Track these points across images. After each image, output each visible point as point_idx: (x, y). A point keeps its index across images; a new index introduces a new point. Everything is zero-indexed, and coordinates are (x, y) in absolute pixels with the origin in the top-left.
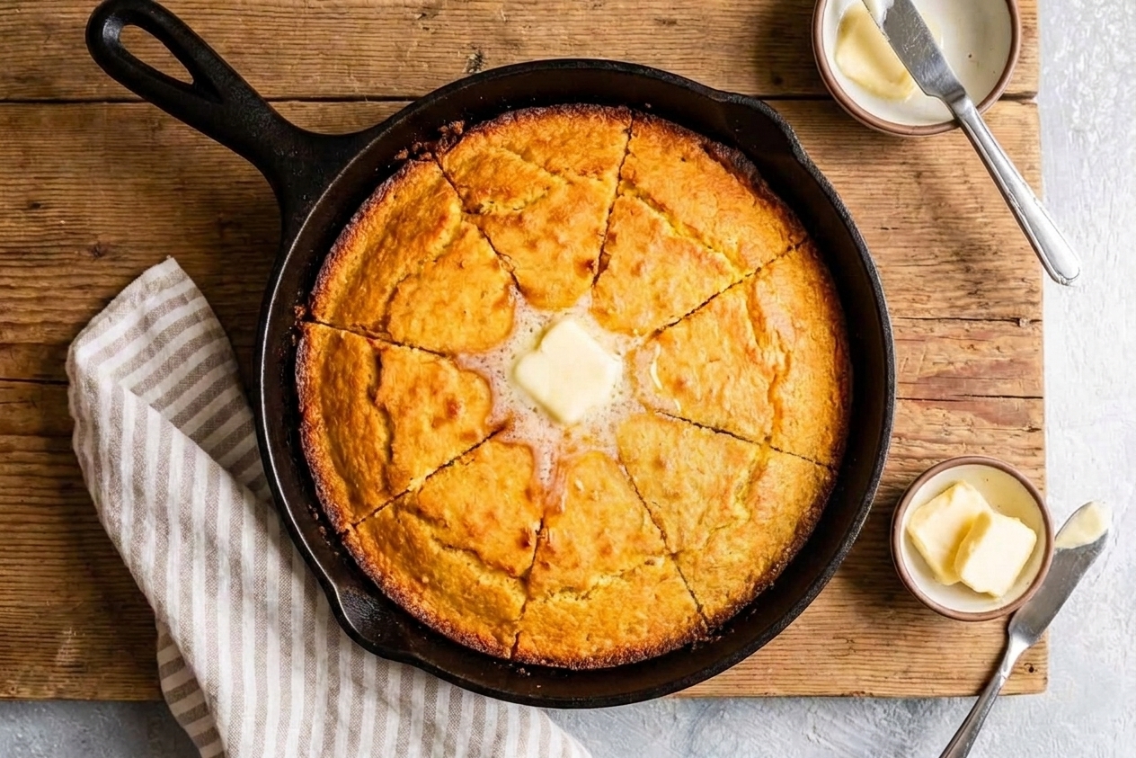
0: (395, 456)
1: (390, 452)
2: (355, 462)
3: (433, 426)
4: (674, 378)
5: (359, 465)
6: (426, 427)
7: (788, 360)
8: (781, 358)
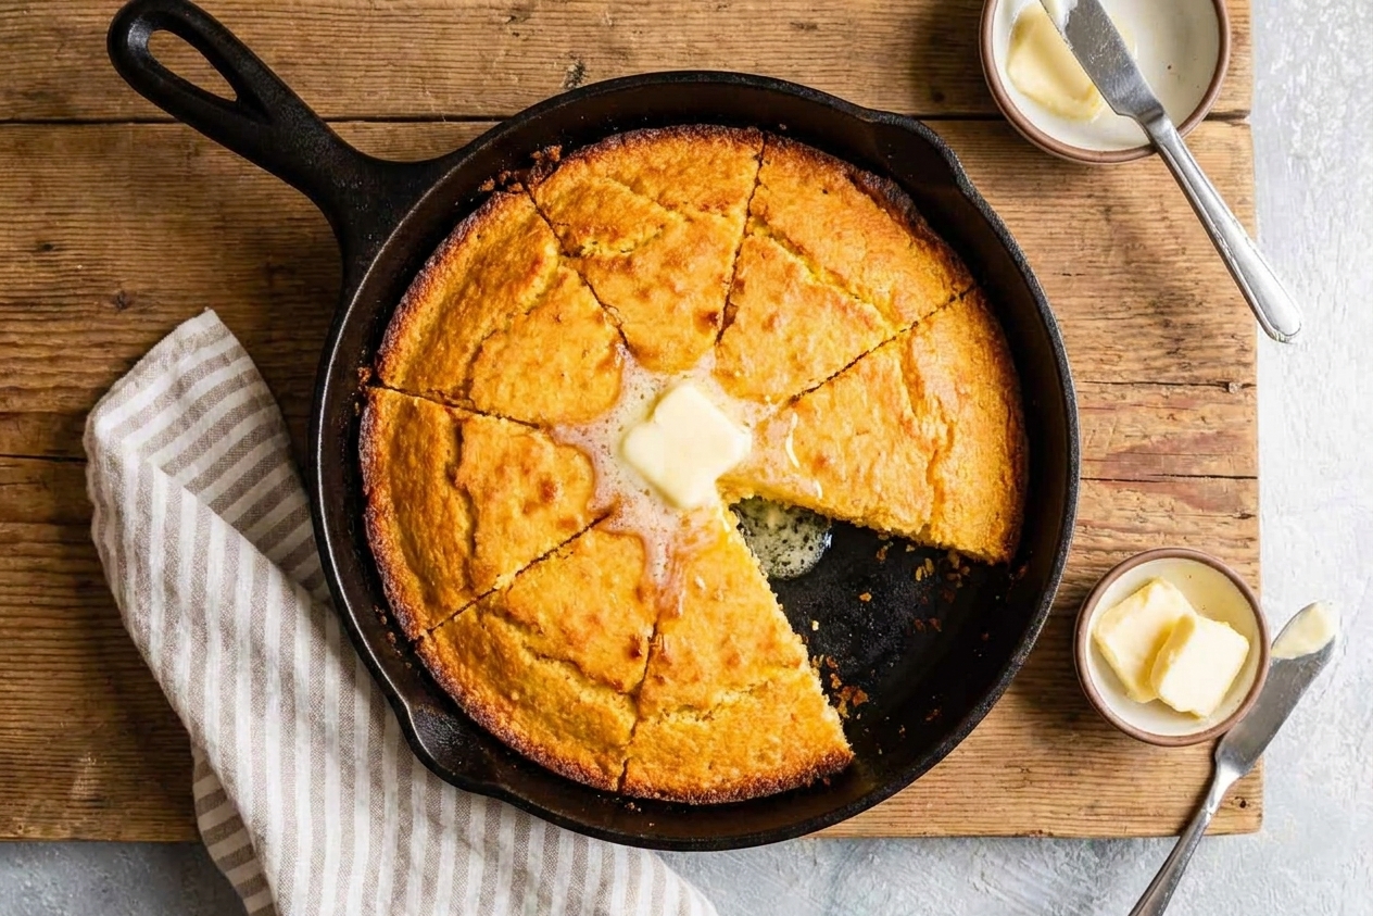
0: (479, 548)
1: (473, 544)
2: (431, 555)
3: (524, 512)
4: (813, 454)
5: (435, 557)
6: (516, 512)
7: (950, 432)
8: (943, 430)
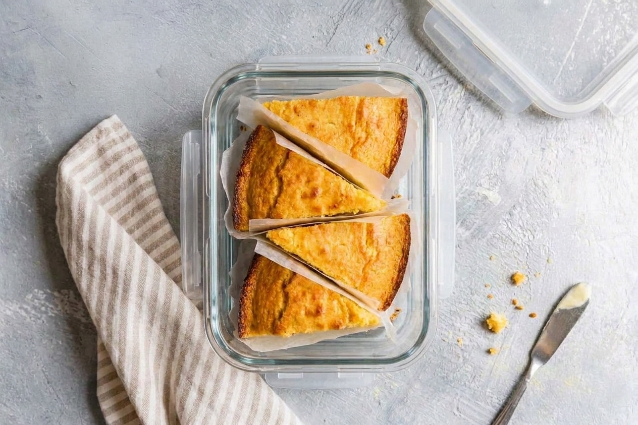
0: (277, 205)
1: (276, 202)
2: (257, 199)
3: (302, 197)
4: (321, 247)
5: (259, 201)
6: (298, 196)
7: (378, 254)
8: (375, 254)
